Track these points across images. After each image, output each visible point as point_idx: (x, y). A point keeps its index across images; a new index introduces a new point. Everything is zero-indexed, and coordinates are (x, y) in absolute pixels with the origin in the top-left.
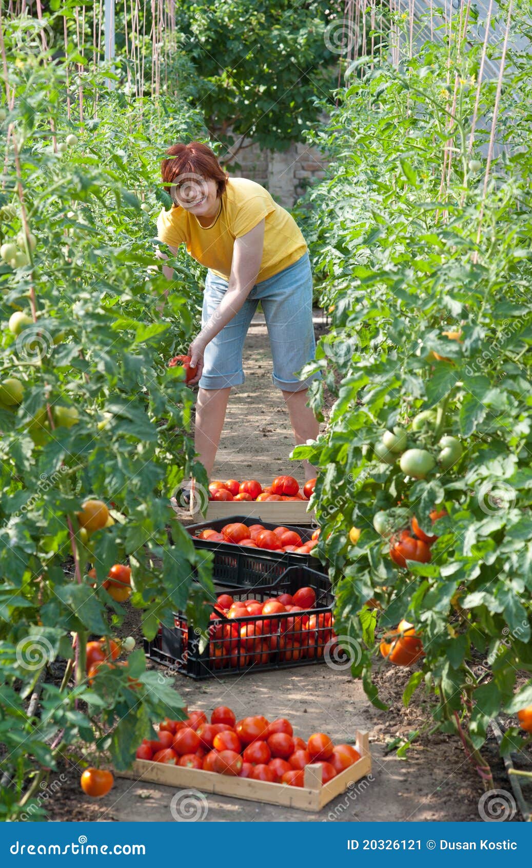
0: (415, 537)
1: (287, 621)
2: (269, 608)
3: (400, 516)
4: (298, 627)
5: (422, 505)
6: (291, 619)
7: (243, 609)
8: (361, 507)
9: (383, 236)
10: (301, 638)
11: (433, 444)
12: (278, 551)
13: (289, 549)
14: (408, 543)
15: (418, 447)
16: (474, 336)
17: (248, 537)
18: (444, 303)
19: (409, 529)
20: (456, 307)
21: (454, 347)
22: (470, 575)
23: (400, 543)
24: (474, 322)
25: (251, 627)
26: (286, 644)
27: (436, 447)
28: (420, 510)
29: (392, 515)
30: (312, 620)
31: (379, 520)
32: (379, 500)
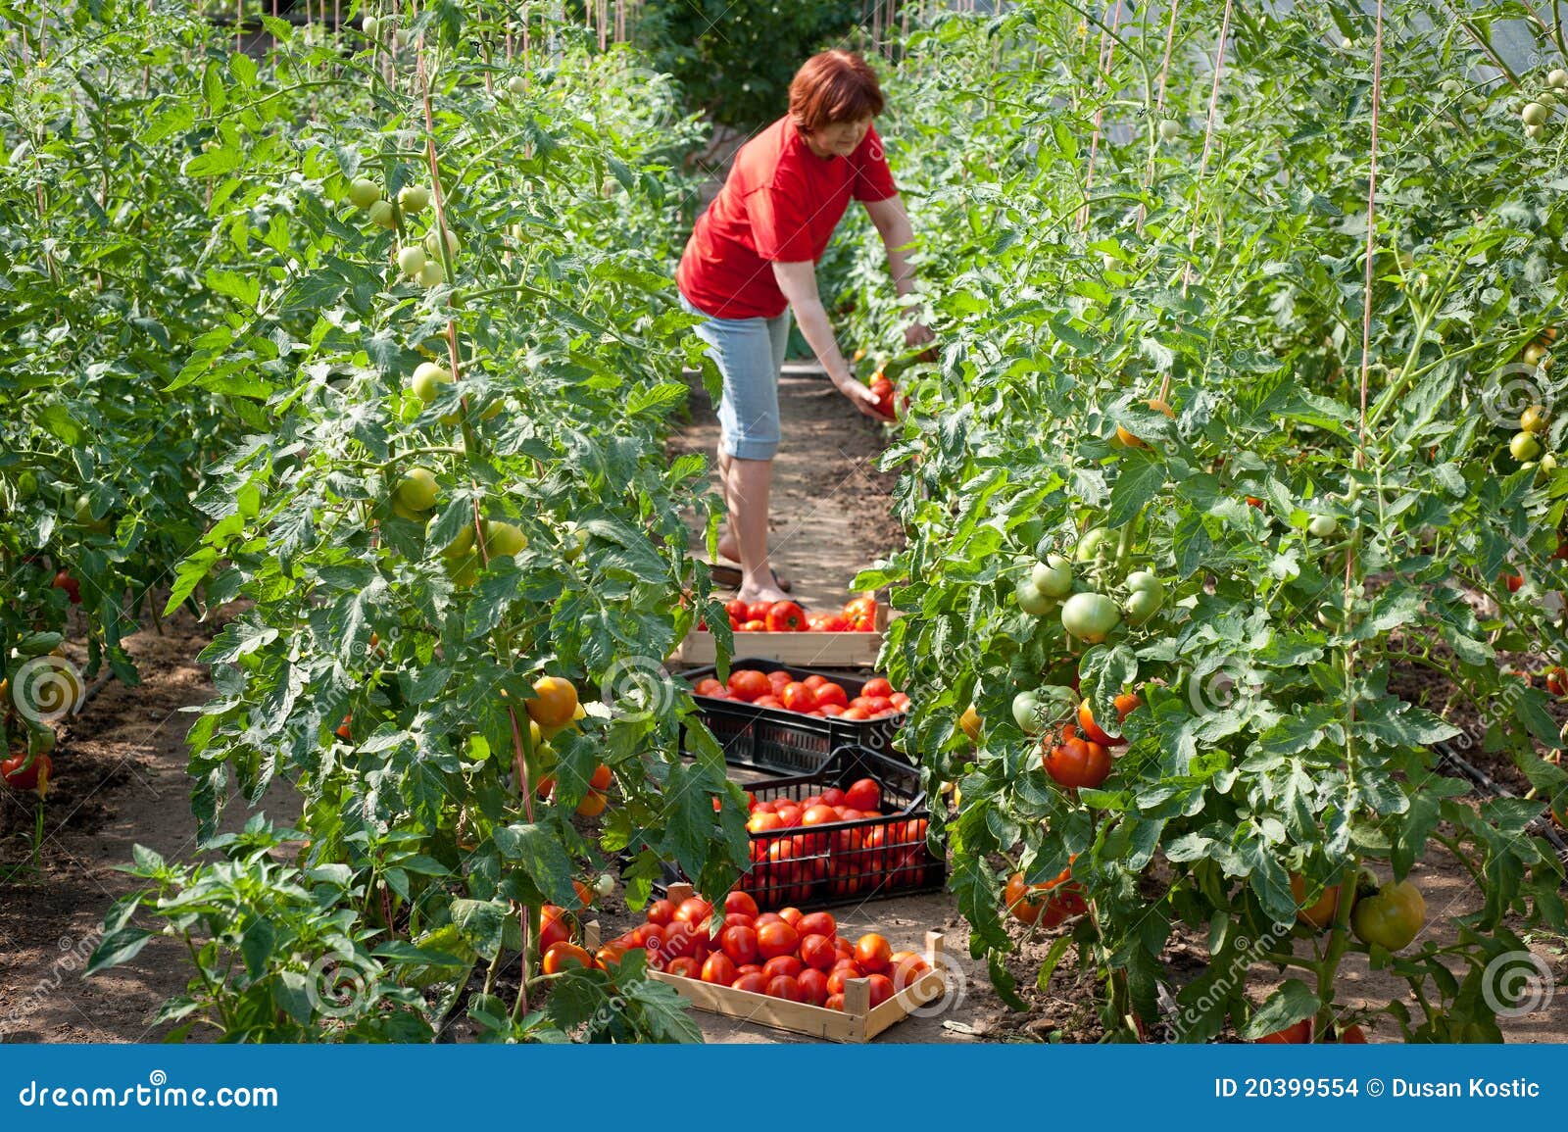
0: (1086, 737)
1: (840, 835)
2: (812, 816)
3: (1057, 701)
4: (855, 843)
5: (1101, 686)
6: (846, 832)
7: (772, 816)
8: (988, 681)
9: (1021, 241)
10: (861, 860)
11: (1114, 584)
12: (813, 716)
13: (830, 712)
14: (1074, 747)
15: (1090, 590)
16: (1198, 405)
17: (768, 692)
18: (1142, 349)
19: (1073, 722)
20: (1164, 356)
21: (1160, 423)
22: (1188, 809)
23: (1061, 746)
24: (1195, 381)
25: (786, 844)
26: (838, 870)
27: (1119, 589)
28: (1098, 695)
29: (1044, 698)
30: (878, 833)
31: (1023, 704)
32: (1016, 670)
